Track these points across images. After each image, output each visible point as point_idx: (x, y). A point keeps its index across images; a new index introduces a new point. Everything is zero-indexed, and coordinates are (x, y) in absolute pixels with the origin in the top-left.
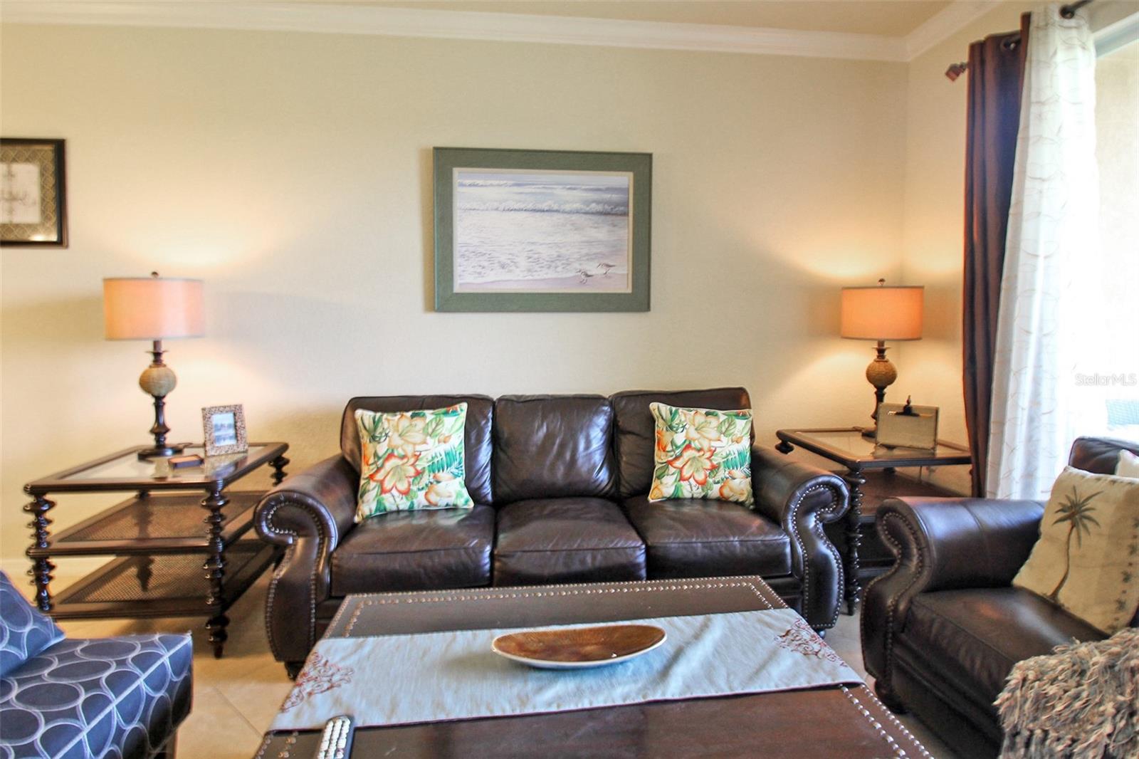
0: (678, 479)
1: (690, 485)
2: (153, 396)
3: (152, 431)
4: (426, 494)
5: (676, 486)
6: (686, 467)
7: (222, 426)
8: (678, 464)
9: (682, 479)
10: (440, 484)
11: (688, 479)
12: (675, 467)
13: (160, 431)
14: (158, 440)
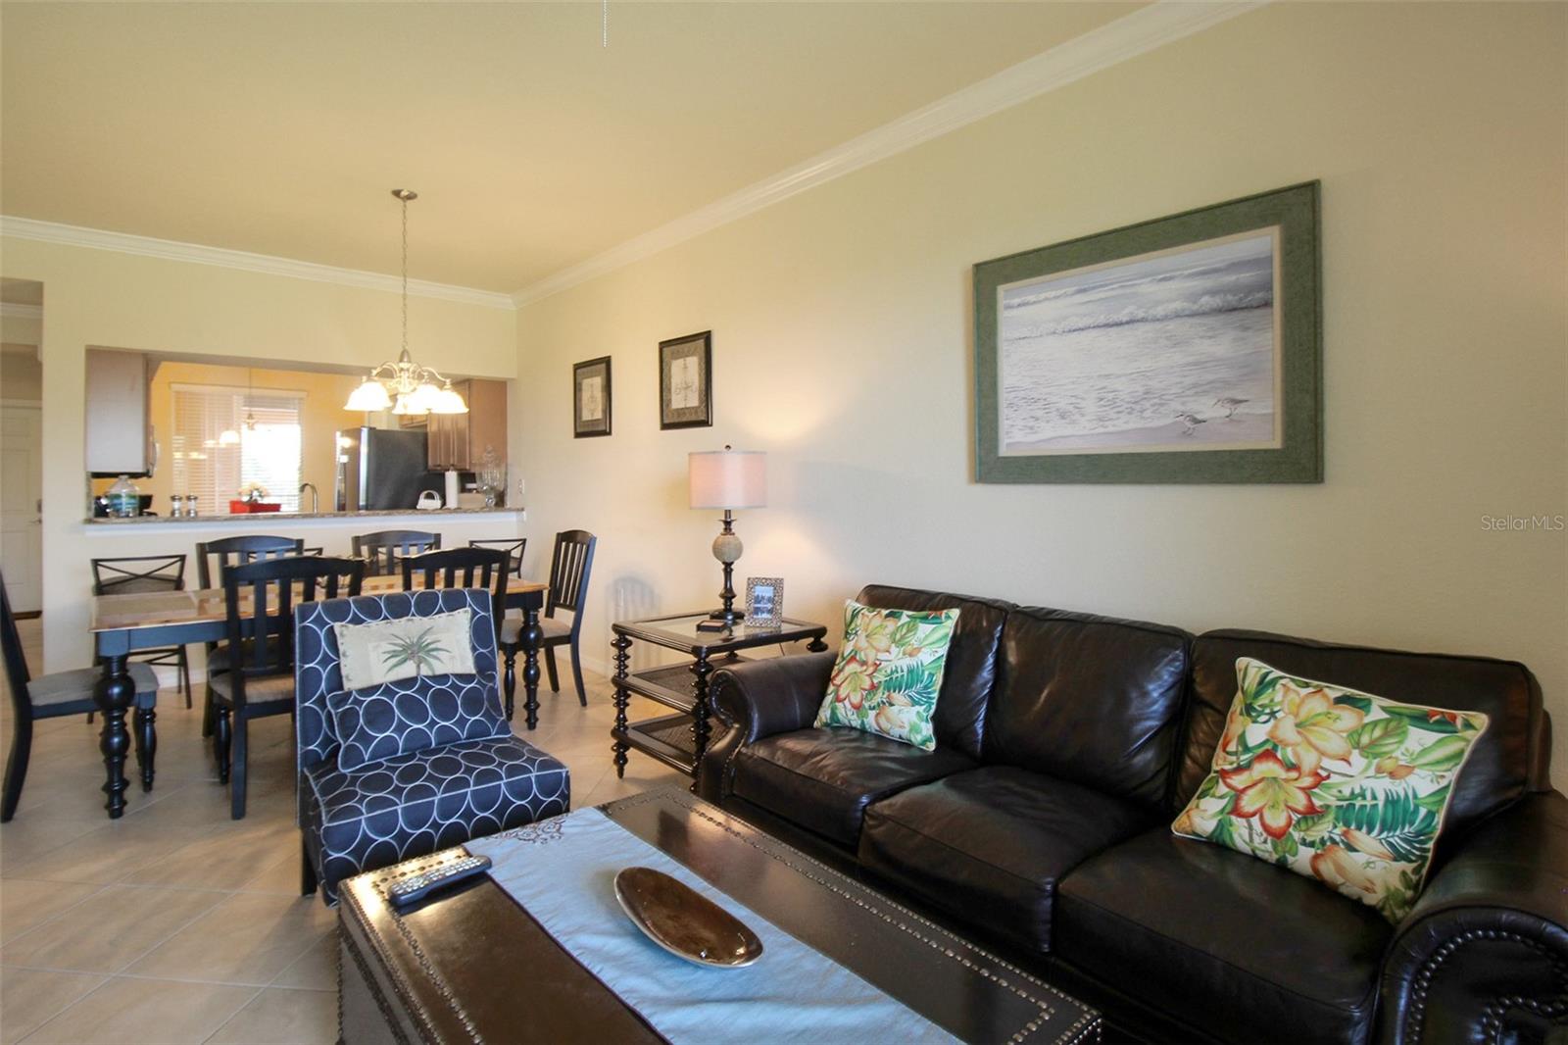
0: (1227, 811)
1: (1250, 827)
2: (724, 563)
3: (722, 596)
4: (878, 714)
5: (1220, 821)
6: (1250, 792)
7: (763, 598)
8: (1239, 781)
9: (1236, 811)
10: (892, 708)
11: (1248, 816)
12: (1229, 786)
13: (728, 595)
14: (725, 604)
